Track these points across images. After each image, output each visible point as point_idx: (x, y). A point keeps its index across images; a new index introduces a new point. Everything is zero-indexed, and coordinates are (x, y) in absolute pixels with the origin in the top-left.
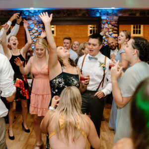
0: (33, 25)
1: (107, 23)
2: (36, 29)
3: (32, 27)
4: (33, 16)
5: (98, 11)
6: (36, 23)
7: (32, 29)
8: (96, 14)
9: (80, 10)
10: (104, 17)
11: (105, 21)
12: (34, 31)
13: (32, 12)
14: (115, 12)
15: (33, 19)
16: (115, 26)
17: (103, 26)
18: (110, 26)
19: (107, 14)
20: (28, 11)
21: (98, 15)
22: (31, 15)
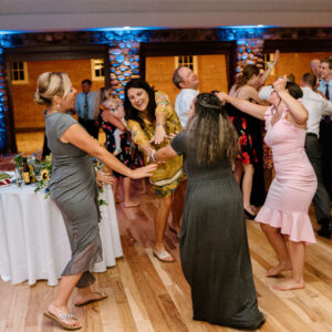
0: (122, 57)
1: (246, 51)
2: (127, 63)
3: (120, 61)
4: (122, 41)
5: (231, 31)
6: (126, 52)
7: (120, 64)
8: (227, 36)
9: (202, 30)
10: (241, 42)
11: (243, 48)
12: (123, 68)
13: (121, 34)
14: (259, 32)
15: (122, 46)
16: (259, 57)
17: (239, 56)
18: (252, 56)
19: (246, 35)
20: (112, 32)
21: (232, 38)
22: (118, 39)
